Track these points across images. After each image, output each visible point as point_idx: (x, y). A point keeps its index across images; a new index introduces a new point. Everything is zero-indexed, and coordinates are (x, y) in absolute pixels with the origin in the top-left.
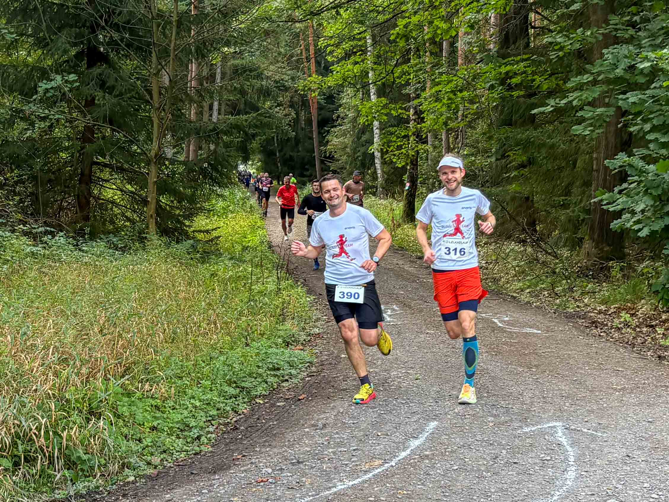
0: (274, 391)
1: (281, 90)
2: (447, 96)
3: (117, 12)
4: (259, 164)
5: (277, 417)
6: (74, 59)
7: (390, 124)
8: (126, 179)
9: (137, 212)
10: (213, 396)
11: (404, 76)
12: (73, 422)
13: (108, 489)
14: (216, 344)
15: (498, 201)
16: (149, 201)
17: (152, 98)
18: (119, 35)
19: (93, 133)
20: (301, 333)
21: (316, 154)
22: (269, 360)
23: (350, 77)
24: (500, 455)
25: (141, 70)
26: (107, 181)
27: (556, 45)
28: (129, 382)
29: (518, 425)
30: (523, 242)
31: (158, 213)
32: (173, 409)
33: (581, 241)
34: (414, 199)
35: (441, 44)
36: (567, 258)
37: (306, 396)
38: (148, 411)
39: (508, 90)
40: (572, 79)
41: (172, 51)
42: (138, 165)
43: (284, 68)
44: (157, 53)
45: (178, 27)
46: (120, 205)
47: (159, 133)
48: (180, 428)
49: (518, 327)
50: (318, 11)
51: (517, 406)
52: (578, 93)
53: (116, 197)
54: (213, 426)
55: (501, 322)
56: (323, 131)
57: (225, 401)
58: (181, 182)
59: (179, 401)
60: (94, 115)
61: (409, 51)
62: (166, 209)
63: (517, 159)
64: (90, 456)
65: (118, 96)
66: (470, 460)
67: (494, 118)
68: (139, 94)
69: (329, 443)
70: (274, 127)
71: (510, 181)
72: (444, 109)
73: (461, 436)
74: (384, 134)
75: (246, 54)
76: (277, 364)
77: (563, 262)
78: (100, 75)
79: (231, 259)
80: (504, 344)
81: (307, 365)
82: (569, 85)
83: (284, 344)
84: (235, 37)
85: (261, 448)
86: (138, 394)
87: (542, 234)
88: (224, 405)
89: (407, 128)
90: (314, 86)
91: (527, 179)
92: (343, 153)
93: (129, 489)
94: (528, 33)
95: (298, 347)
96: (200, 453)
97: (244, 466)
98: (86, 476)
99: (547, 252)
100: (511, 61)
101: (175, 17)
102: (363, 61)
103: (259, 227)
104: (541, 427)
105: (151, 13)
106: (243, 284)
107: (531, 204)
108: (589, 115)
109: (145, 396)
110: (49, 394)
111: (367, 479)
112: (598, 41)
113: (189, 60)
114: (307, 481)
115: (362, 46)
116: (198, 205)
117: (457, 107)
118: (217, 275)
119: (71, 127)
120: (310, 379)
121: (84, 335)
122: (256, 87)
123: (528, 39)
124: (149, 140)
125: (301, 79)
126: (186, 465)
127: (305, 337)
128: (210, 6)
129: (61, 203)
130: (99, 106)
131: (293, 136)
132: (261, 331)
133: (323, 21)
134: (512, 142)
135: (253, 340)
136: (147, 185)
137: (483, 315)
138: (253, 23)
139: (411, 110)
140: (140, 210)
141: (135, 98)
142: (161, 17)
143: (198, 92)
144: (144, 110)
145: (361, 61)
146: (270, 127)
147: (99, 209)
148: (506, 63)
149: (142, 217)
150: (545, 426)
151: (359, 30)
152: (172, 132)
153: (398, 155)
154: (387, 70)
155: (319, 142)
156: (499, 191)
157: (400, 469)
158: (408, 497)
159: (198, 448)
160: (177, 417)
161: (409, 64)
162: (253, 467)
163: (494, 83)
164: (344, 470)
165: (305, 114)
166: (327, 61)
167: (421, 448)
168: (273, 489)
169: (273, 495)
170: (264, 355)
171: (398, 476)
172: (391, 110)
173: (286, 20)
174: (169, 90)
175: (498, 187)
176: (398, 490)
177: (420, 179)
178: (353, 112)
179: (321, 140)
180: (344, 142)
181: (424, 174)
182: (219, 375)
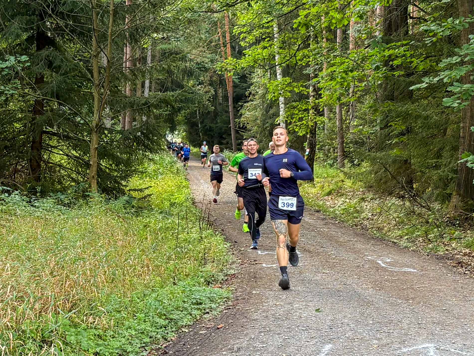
0: (197, 322)
1: (203, 70)
2: (341, 76)
3: (62, 2)
4: (184, 134)
5: (200, 343)
6: (25, 43)
7: (293, 100)
8: (71, 146)
9: (82, 174)
10: (146, 326)
11: (305, 59)
12: (28, 349)
14: (149, 283)
15: (382, 163)
16: (91, 165)
17: (92, 76)
18: (64, 22)
19: (43, 106)
20: (219, 274)
21: (231, 125)
22: (193, 297)
23: (260, 60)
25: (83, 52)
26: (55, 147)
27: (431, 32)
28: (76, 316)
29: (397, 346)
30: (403, 197)
31: (99, 174)
32: (113, 338)
33: (450, 197)
34: (313, 162)
35: (335, 32)
36: (438, 210)
37: (223, 325)
38: (92, 339)
39: (390, 71)
40: (443, 61)
41: (109, 36)
42: (81, 134)
43: (205, 52)
44: (97, 38)
45: (114, 16)
46: (67, 168)
47: (99, 107)
48: (119, 353)
49: (398, 267)
50: (233, 3)
51: (397, 331)
52: (448, 72)
53: (63, 161)
54: (147, 351)
55: (384, 263)
56: (237, 106)
57: (157, 330)
58: (118, 148)
59: (118, 331)
60: (43, 91)
61: (308, 37)
62: (106, 172)
63: (397, 129)
65: (64, 74)
67: (379, 94)
68: (81, 73)
70: (196, 102)
71: (391, 147)
72: (338, 86)
74: (288, 108)
75: (173, 40)
76: (200, 299)
77: (435, 214)
78: (48, 56)
79: (161, 213)
80: (386, 281)
81: (224, 300)
82: (442, 65)
83: (205, 283)
84: (163, 24)
86: (84, 325)
87: (417, 190)
88: (156, 333)
89: (307, 103)
90: (230, 67)
91: (406, 145)
92: (254, 124)
94: (407, 23)
95: (217, 285)
99: (422, 206)
100: (393, 46)
101: (111, 6)
102: (270, 46)
103: (184, 187)
104: (416, 348)
105: (91, 3)
106: (171, 234)
107: (409, 166)
108: (458, 90)
109: (89, 328)
110: (8, 326)
112: (465, 29)
113: (124, 44)
115: (269, 33)
116: (133, 168)
117: (348, 84)
118: (149, 226)
119: (23, 101)
120: (227, 311)
121: (37, 277)
122: (181, 68)
123: (407, 27)
124: (91, 113)
125: (219, 62)
127: (223, 277)
129: (16, 167)
130: (48, 83)
131: (212, 110)
132: (186, 272)
133: (237, 12)
134: (393, 114)
135: (180, 280)
136: (90, 151)
137: (370, 258)
138: (178, 13)
139: (311, 87)
140: (83, 172)
141: (78, 76)
142: (100, 7)
143: (132, 71)
144: (87, 87)
145: (269, 46)
146: (193, 102)
147: (49, 171)
148: (389, 47)
149: (86, 179)
150: (420, 347)
151: (267, 19)
152: (110, 105)
153: (300, 126)
154: (291, 54)
155: (234, 115)
156: (383, 155)
160: (116, 344)
161: (309, 48)
163: (379, 64)
165: (222, 91)
166: (240, 46)
170: (189, 292)
172: (294, 87)
173: (206, 10)
174: (107, 70)
175: (382, 152)
177: (318, 146)
178: (262, 90)
179: (236, 113)
180: (255, 115)
181: (322, 142)
182: (151, 309)
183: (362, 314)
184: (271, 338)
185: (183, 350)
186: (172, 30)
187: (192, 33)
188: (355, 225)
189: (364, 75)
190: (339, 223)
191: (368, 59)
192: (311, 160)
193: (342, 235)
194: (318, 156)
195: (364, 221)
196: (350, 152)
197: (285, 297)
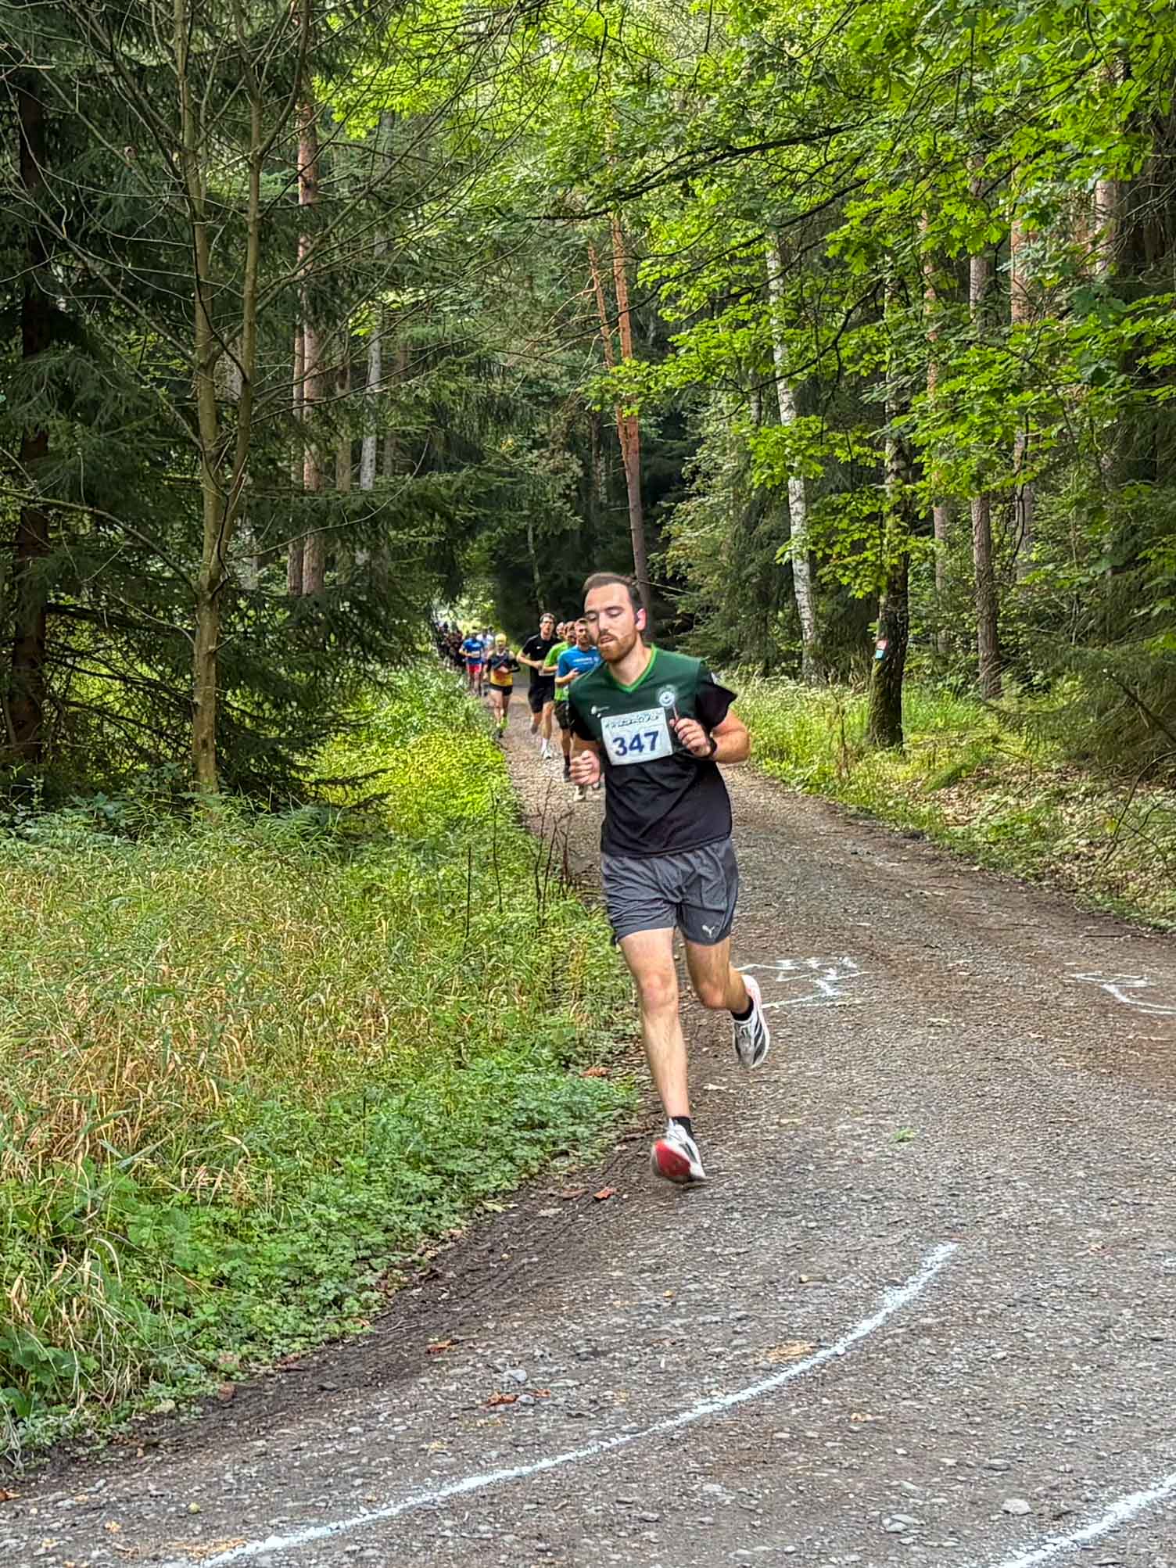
0: (531, 1180)
1: (544, 403)
2: (982, 406)
3: (100, 202)
4: (487, 605)
5: (539, 1246)
7: (832, 486)
8: (134, 650)
10: (374, 1197)
11: (867, 357)
12: (13, 1266)
13: (108, 1432)
14: (380, 1065)
15: (1119, 680)
16: (196, 705)
17: (196, 431)
18: (107, 265)
19: (45, 529)
20: (600, 1034)
21: (637, 572)
22: (519, 1103)
23: (723, 362)
24: (1117, 1322)
25: (168, 357)
26: (86, 655)
28: (155, 1166)
31: (223, 736)
32: (270, 1232)
34: (899, 683)
35: (964, 270)
37: (614, 1190)
38: (205, 1237)
39: (1141, 385)
41: (247, 303)
42: (166, 610)
43: (549, 344)
45: (262, 240)
46: (122, 718)
47: (220, 526)
48: (290, 1277)
49: (1170, 1003)
50: (636, 186)
51: (1162, 1198)
54: (375, 1271)
55: (1124, 991)
56: (655, 512)
57: (404, 1207)
58: (280, 652)
59: (287, 1212)
60: (45, 480)
61: (878, 287)
62: (242, 725)
63: (1167, 569)
64: (59, 1351)
65: (107, 427)
66: (1040, 1336)
67: (1105, 461)
68: (162, 421)
69: (674, 1304)
70: (525, 504)
71: (1148, 627)
72: (973, 440)
73: (1016, 1277)
74: (817, 511)
75: (446, 309)
76: (540, 1112)
78: (59, 372)
79: (417, 849)
80: (1132, 1048)
81: (616, 1113)
84: (413, 262)
85: (499, 1321)
86: (180, 1195)
88: (403, 1217)
89: (876, 495)
90: (627, 390)
92: (708, 568)
93: (161, 1432)
95: (593, 1070)
96: (343, 1338)
97: (454, 1366)
98: (50, 1403)
100: (1149, 305)
101: (252, 210)
102: (756, 318)
103: (489, 768)
105: (190, 201)
106: (448, 913)
109: (197, 1201)
111: (773, 1389)
113: (294, 326)
114: (616, 1397)
115: (752, 278)
116: (329, 714)
117: (1008, 434)
118: (379, 890)
120: (625, 1147)
121: (34, 1047)
122: (473, 397)
124: (194, 545)
125: (593, 373)
126: (306, 1369)
127: (611, 1043)
128: (347, 182)
130: (58, 454)
131: (575, 528)
132: (495, 1031)
133: (649, 214)
134: (1152, 522)
135: (476, 1054)
136: (192, 662)
137: (1078, 976)
138: (461, 223)
139: (888, 446)
140: (174, 729)
141: (152, 431)
142: (216, 213)
143: (320, 412)
144: (179, 464)
145: (753, 319)
146: (514, 504)
147: (68, 730)
148: (1133, 312)
149: (182, 750)
151: (744, 235)
152: (255, 520)
153: (855, 568)
154: (822, 341)
155: (647, 539)
156: (1123, 655)
157: (858, 1362)
158: (878, 1428)
159: (337, 1328)
160: (281, 1251)
161: (881, 322)
162: (477, 1369)
163: (1103, 366)
164: (715, 1370)
165: (608, 467)
166: (662, 324)
167: (912, 1310)
168: (529, 1420)
169: (528, 1433)
170: (504, 1091)
171: (851, 1379)
172: (833, 447)
173: (551, 213)
174: (243, 410)
175: (1120, 644)
176: (850, 1413)
177: (915, 631)
178: (734, 458)
179: (650, 535)
180: (713, 538)
181: (926, 618)
182: (387, 1143)
183: (1053, 1149)
184: (764, 1227)
185: (488, 1268)
186: (442, 278)
187: (506, 288)
188: (1036, 876)
189: (1055, 401)
190: (981, 870)
191: (1070, 349)
192: (891, 676)
193: (994, 908)
194: (914, 664)
195: (1064, 863)
196: (1017, 649)
197: (809, 1102)
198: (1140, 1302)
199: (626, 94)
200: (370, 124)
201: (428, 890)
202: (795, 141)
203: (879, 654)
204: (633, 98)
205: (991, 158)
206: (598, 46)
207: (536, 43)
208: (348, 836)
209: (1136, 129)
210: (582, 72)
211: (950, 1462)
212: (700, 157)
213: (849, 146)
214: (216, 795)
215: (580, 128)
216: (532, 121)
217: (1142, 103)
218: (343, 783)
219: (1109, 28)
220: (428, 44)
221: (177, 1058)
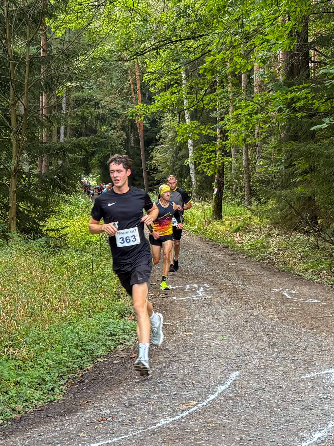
0: (111, 352)
1: (115, 116)
2: (246, 118)
5: (114, 372)
7: (201, 142)
9: (2, 216)
10: (64, 357)
11: (211, 103)
15: (287, 201)
16: (10, 207)
17: (10, 124)
21: (143, 167)
22: (108, 328)
23: (169, 105)
27: (330, 75)
29: (302, 372)
30: (307, 233)
31: (18, 216)
32: (32, 368)
34: (221, 201)
35: (240, 77)
38: (12, 370)
39: (293, 112)
41: (26, 86)
42: (1, 178)
43: (116, 99)
44: (14, 88)
45: (30, 67)
47: (17, 153)
48: (38, 382)
49: (302, 298)
50: (142, 52)
51: (301, 358)
54: (64, 380)
55: (289, 294)
56: (148, 149)
57: (73, 360)
58: (36, 191)
59: (37, 362)
61: (214, 83)
62: (24, 213)
63: (301, 167)
66: (264, 400)
67: (283, 135)
69: (155, 390)
70: (109, 147)
71: (296, 185)
72: (243, 129)
73: (258, 382)
74: (197, 149)
75: (86, 88)
76: (114, 331)
79: (77, 251)
80: (291, 312)
84: (76, 74)
85: (102, 395)
86: (5, 357)
87: (322, 226)
88: (72, 363)
89: (214, 145)
90: (140, 113)
91: (309, 183)
92: (164, 166)
94: (308, 66)
95: (130, 318)
96: (54, 401)
97: (88, 409)
99: (326, 241)
100: (296, 88)
101: (27, 58)
104: (319, 374)
105: (8, 55)
106: (86, 270)
107: (313, 202)
109: (10, 358)
111: (184, 416)
113: (40, 92)
114: (137, 419)
115: (177, 79)
116: (50, 209)
117: (254, 126)
118: (65, 263)
122: (94, 114)
123: (309, 71)
124: (10, 158)
125: (130, 107)
126: (43, 410)
128: (56, 50)
133: (147, 60)
134: (297, 154)
135: (94, 313)
136: (9, 194)
137: (275, 290)
138: (90, 62)
139: (218, 130)
140: (3, 214)
142: (16, 59)
143: (48, 118)
144: (5, 134)
145: (177, 92)
146: (106, 146)
148: (291, 91)
149: (6, 220)
150: (323, 373)
151: (175, 67)
152: (27, 151)
153: (208, 166)
154: (198, 98)
156: (288, 193)
157: (210, 408)
158: (216, 428)
159: (52, 398)
160: (36, 374)
161: (216, 93)
162: (95, 410)
163: (282, 106)
164: (166, 410)
165: (134, 135)
166: (150, 93)
167: (226, 392)
168: (111, 426)
169: (111, 430)
170: (103, 325)
171: (208, 413)
172: (201, 130)
173: (117, 59)
174: (24, 118)
175: (287, 190)
176: (208, 424)
177: (226, 186)
178: (172, 133)
179: (147, 156)
180: (165, 157)
181: (229, 182)
182: (68, 341)
183: (268, 342)
184: (182, 366)
185: (98, 379)
186: (84, 79)
187: (104, 81)
188: (262, 259)
189: (267, 117)
190: (246, 258)
191: (272, 101)
192: (219, 199)
193: (250, 269)
194: (225, 196)
195: (271, 255)
196: (257, 191)
197: (195, 328)
198: (294, 389)
199: (140, 24)
200: (63, 32)
201: (80, 263)
202: (190, 39)
203: (215, 192)
204: (142, 25)
205: (248, 44)
206: (131, 10)
207: (113, 8)
208: (56, 246)
209: (292, 36)
210: (126, 17)
211: (238, 439)
212: (162, 43)
213: (206, 40)
214: (16, 234)
215: (126, 34)
216: (111, 32)
217: (293, 28)
218: (54, 230)
219: (284, 6)
220: (80, 9)
221: (4, 314)
